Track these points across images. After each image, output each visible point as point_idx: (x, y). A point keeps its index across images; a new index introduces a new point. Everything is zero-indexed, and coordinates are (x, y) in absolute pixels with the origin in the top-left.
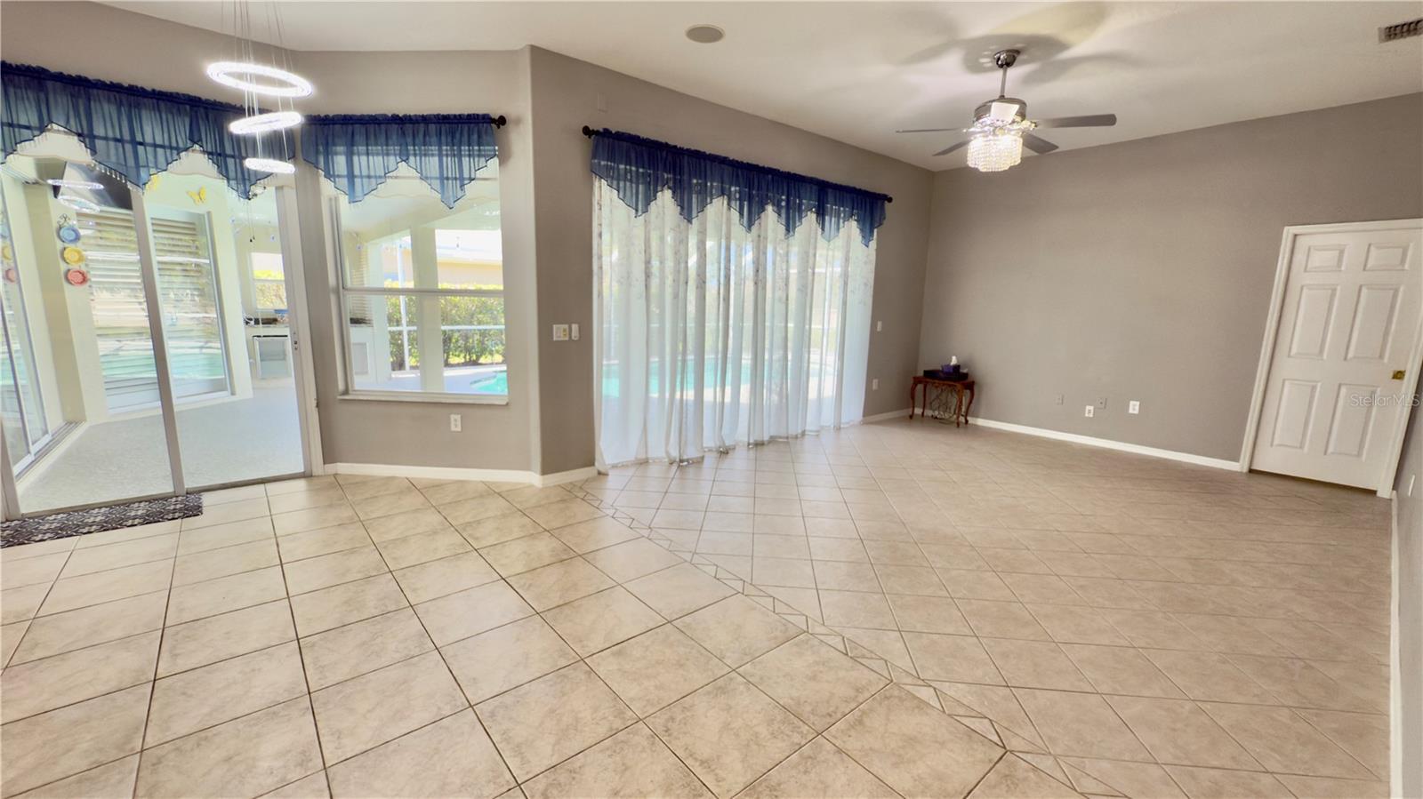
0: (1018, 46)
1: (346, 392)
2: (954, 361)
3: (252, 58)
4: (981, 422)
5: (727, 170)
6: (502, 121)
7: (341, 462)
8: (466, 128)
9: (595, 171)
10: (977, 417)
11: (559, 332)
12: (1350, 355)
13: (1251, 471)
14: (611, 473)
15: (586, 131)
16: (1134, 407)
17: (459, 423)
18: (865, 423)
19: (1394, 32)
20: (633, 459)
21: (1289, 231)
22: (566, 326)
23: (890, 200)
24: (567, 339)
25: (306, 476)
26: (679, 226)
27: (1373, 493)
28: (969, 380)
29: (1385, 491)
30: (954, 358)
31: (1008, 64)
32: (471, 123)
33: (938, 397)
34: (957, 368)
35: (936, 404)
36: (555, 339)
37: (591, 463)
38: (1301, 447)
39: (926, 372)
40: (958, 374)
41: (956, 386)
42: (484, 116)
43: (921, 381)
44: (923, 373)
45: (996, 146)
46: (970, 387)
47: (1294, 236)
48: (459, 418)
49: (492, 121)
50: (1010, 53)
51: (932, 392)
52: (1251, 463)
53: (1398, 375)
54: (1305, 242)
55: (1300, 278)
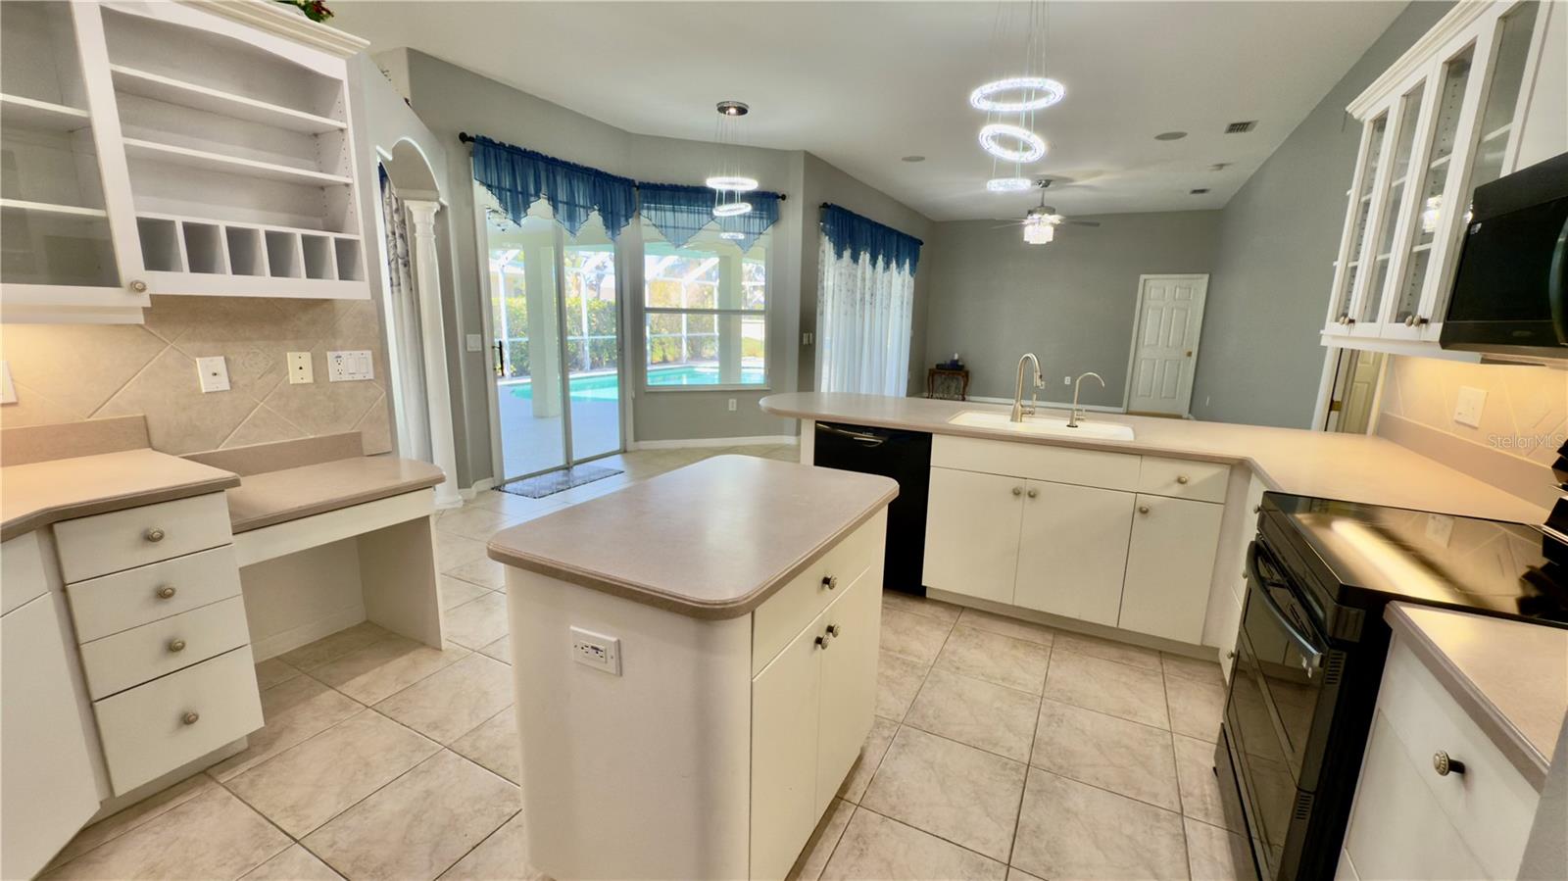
0: (1052, 179)
2: (956, 357)
4: (972, 398)
6: (784, 197)
7: (643, 440)
9: (824, 231)
10: (971, 395)
11: (806, 338)
12: (1170, 344)
13: (1128, 412)
16: (1069, 381)
17: (735, 406)
19: (1195, 192)
21: (1143, 277)
22: (808, 335)
23: (922, 244)
24: (808, 343)
25: (624, 451)
26: (849, 267)
28: (965, 370)
29: (1186, 415)
30: (956, 355)
31: (1046, 186)
33: (944, 382)
34: (957, 361)
36: (804, 343)
38: (1150, 396)
40: (958, 365)
41: (959, 374)
42: (773, 194)
43: (932, 373)
44: (934, 367)
45: (1039, 231)
46: (967, 375)
47: (1145, 280)
48: (735, 401)
49: (778, 197)
50: (1046, 181)
51: (938, 380)
52: (1128, 406)
53: (1190, 354)
54: (1151, 283)
55: (1147, 302)
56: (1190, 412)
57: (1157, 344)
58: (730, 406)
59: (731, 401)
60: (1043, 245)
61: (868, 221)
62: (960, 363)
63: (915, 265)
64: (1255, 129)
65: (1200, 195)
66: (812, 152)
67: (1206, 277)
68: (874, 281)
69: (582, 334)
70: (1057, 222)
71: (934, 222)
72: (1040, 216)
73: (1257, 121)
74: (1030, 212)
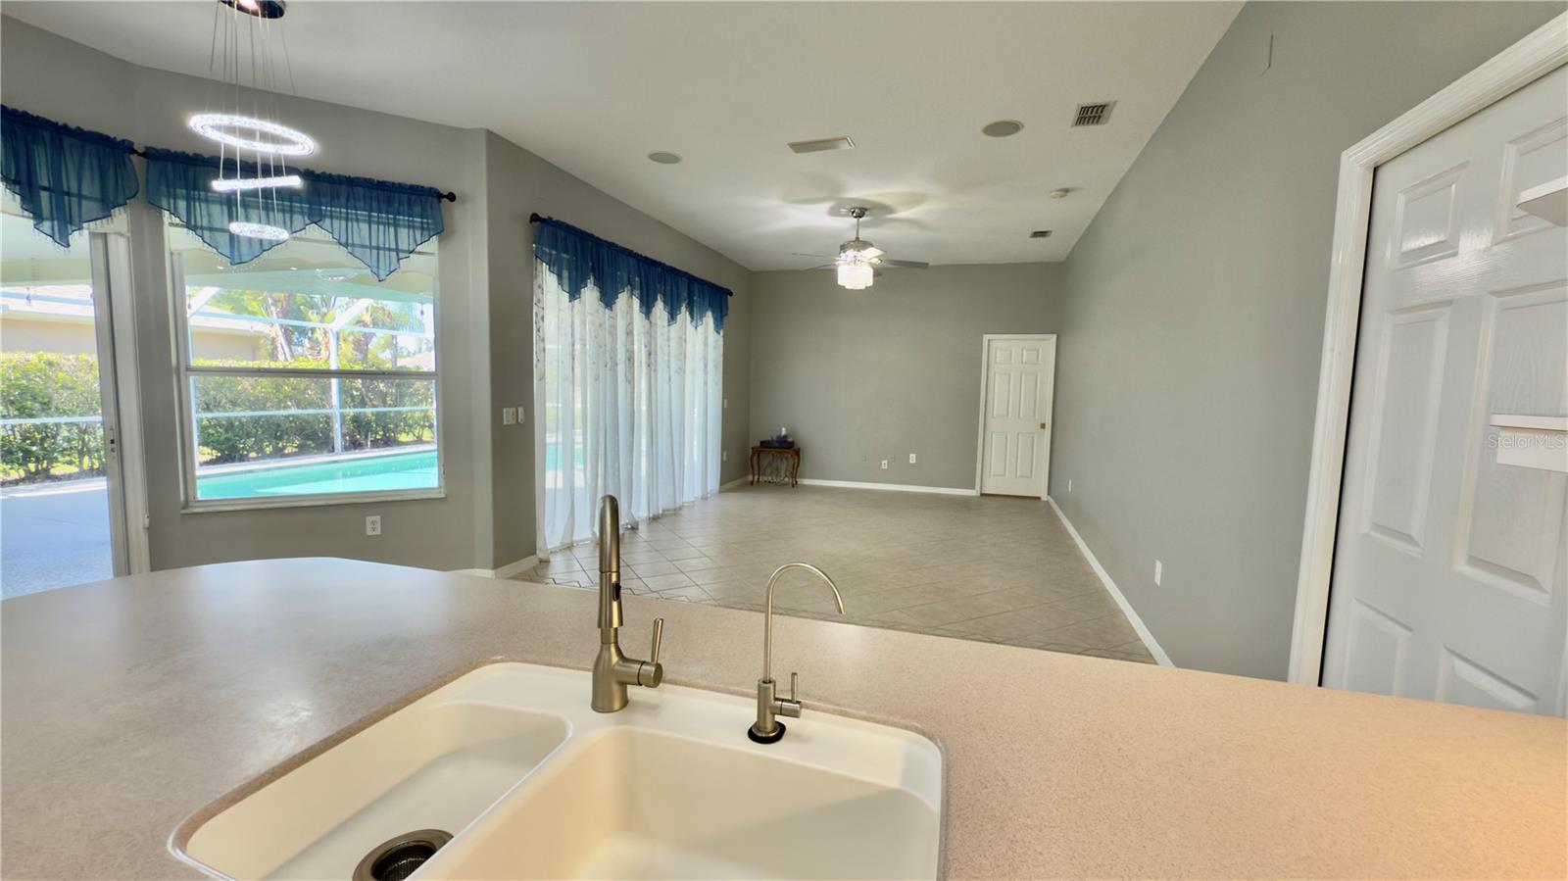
0: (867, 207)
1: (186, 505)
2: (784, 432)
3: (256, 115)
4: (807, 482)
5: (632, 262)
6: (452, 197)
8: (405, 197)
9: (539, 256)
10: (804, 478)
11: (508, 416)
12: (1022, 415)
13: (982, 495)
14: (552, 558)
15: (535, 218)
16: (913, 459)
17: (378, 525)
18: (721, 491)
19: (1035, 235)
20: (558, 544)
21: (986, 337)
22: (514, 409)
23: (731, 294)
24: (514, 422)
26: (598, 311)
27: (1039, 498)
28: (796, 447)
29: (1045, 497)
30: (784, 429)
31: (859, 216)
32: (412, 194)
33: (770, 464)
34: (786, 436)
35: (768, 471)
36: (505, 423)
37: (533, 551)
39: (762, 443)
40: (786, 442)
41: (788, 453)
42: (431, 189)
43: (757, 451)
44: (758, 444)
45: (855, 273)
46: (797, 452)
47: (989, 341)
48: (378, 518)
49: (440, 196)
50: (860, 209)
51: (766, 460)
52: (981, 488)
53: (1043, 426)
54: (994, 345)
55: (994, 367)
56: (1049, 494)
57: (1008, 415)
58: (369, 526)
59: (369, 519)
60: (861, 290)
61: (630, 254)
62: (790, 440)
63: (722, 320)
64: (1110, 121)
65: (1041, 239)
66: (496, 131)
67: (1054, 337)
68: (651, 336)
69: (331, 407)
70: (876, 261)
71: (749, 271)
72: (855, 253)
73: (1115, 103)
74: (843, 248)
